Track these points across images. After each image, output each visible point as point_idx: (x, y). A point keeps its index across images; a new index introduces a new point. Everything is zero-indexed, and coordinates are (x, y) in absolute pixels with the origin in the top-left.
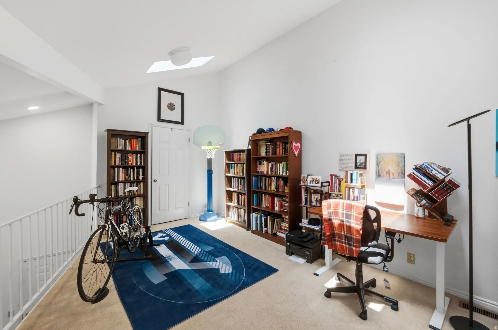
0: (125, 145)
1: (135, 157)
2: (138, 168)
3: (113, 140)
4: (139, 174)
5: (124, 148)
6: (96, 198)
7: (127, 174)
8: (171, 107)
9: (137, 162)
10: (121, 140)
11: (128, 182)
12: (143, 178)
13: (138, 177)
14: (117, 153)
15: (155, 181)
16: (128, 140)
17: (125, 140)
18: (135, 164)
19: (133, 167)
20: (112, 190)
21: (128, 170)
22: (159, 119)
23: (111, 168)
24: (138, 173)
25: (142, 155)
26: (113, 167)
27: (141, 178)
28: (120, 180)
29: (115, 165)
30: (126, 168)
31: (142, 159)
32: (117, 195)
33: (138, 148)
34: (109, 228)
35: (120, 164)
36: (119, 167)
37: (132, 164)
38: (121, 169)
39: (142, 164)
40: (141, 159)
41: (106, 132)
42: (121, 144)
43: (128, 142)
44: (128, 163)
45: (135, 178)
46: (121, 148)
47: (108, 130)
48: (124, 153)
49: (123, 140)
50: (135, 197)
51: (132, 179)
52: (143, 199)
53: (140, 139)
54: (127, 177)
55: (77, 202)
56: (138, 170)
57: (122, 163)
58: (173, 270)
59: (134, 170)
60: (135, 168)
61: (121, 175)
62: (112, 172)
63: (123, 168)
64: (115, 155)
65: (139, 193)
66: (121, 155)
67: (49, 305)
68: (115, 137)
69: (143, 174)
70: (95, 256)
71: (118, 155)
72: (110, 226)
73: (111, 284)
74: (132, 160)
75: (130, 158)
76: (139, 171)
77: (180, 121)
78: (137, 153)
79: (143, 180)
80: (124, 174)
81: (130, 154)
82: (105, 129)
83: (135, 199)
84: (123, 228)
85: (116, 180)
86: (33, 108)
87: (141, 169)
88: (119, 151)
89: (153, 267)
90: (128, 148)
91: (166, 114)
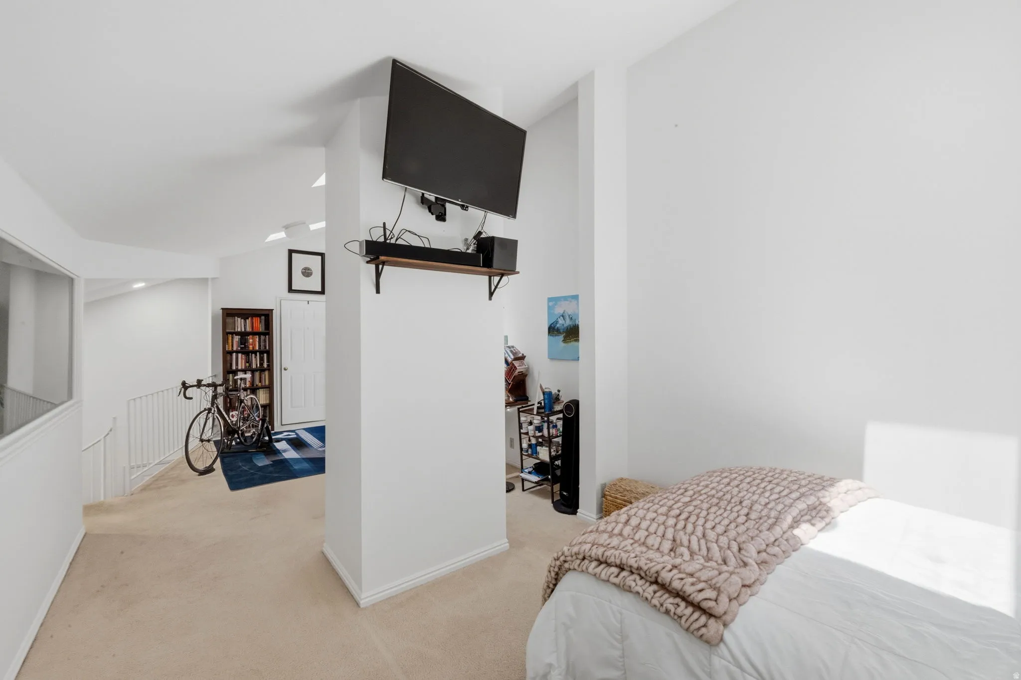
0: (245, 326)
1: (257, 340)
2: (262, 353)
3: (229, 320)
4: (263, 361)
5: (243, 330)
6: (203, 383)
7: (248, 361)
8: (307, 273)
9: (260, 346)
10: (239, 319)
11: (249, 371)
12: (268, 366)
13: (261, 364)
14: (234, 335)
15: (285, 369)
16: (248, 319)
17: (245, 320)
18: (257, 349)
19: (255, 352)
20: (229, 380)
21: (248, 355)
22: (290, 290)
23: (227, 354)
24: (262, 359)
25: (267, 336)
26: (231, 353)
27: (265, 365)
28: (240, 368)
29: (232, 349)
30: (247, 353)
31: (267, 341)
32: (235, 386)
33: (261, 329)
34: (214, 411)
35: (239, 348)
36: (237, 352)
37: (253, 348)
38: (240, 355)
39: (267, 348)
40: (265, 341)
41: (221, 310)
42: (240, 325)
43: (249, 321)
44: (249, 347)
45: (258, 365)
46: (239, 330)
47: (223, 309)
48: (244, 335)
49: (241, 319)
50: (259, 389)
51: (254, 366)
52: (268, 392)
53: (263, 318)
54: (247, 365)
55: (185, 386)
56: (262, 355)
57: (241, 347)
58: (282, 458)
59: (256, 355)
60: (258, 353)
61: (240, 361)
62: (228, 358)
63: (243, 353)
64: (232, 338)
65: (263, 384)
66: (240, 337)
67: (163, 476)
68: (232, 317)
69: (268, 361)
70: (202, 434)
71: (237, 338)
72: (216, 409)
73: (218, 465)
74: (254, 343)
75: (251, 341)
76: (263, 357)
77: (320, 290)
78: (259, 334)
79: (268, 368)
80: (244, 361)
81: (251, 336)
82: (220, 308)
83: (258, 392)
84: (233, 416)
85: (234, 368)
86: (140, 285)
87: (265, 355)
88: (237, 334)
89: (263, 456)
90: (249, 329)
91: (299, 282)
